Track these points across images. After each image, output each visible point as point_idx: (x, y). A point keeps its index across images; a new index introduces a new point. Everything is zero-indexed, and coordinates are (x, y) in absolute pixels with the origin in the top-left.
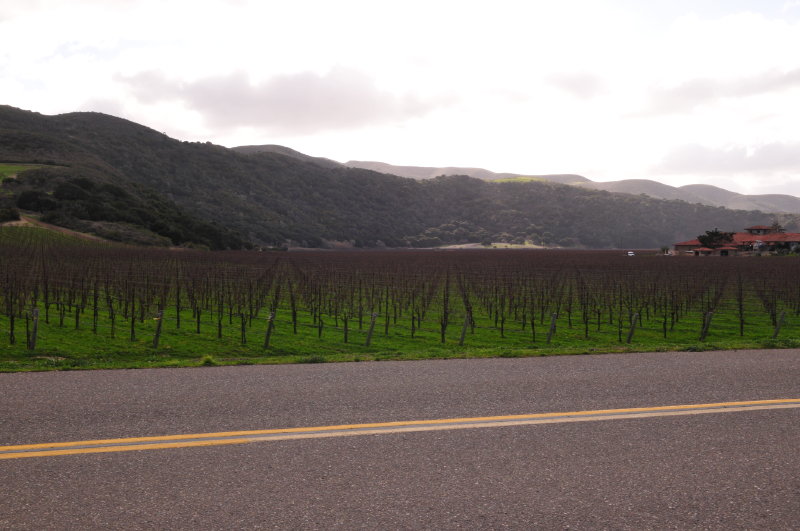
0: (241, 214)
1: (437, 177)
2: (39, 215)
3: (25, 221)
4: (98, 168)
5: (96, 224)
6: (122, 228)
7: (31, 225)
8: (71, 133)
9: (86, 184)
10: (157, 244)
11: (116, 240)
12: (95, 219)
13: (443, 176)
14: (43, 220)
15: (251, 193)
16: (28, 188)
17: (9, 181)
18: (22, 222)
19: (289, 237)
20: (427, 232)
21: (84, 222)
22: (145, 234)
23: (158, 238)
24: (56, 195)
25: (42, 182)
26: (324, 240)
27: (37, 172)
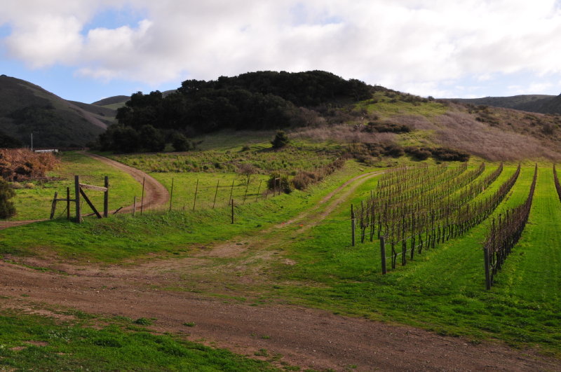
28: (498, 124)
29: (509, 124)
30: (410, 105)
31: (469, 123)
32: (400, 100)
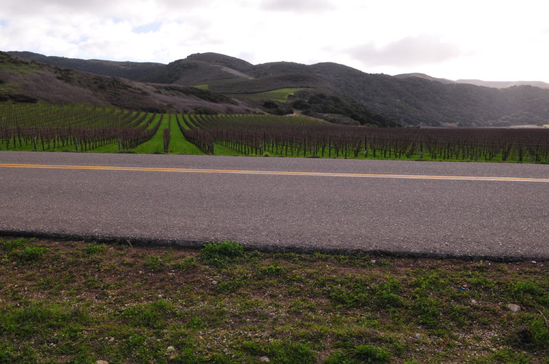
0: (397, 109)
1: (511, 87)
2: (301, 111)
3: (296, 114)
4: (329, 88)
5: (325, 115)
6: (336, 117)
7: (298, 116)
8: (318, 72)
9: (322, 96)
10: (353, 124)
11: (334, 122)
12: (325, 113)
13: (515, 86)
14: (303, 113)
15: (403, 99)
16: (298, 99)
17: (291, 96)
18: (294, 115)
19: (421, 121)
20: (503, 118)
21: (320, 114)
22: (347, 119)
23: (353, 121)
24: (309, 102)
25: (304, 95)
26: (441, 123)
27: (302, 92)
28: (70, 81)
29: (79, 82)
30: (13, 66)
31: (50, 79)
32: (8, 61)
